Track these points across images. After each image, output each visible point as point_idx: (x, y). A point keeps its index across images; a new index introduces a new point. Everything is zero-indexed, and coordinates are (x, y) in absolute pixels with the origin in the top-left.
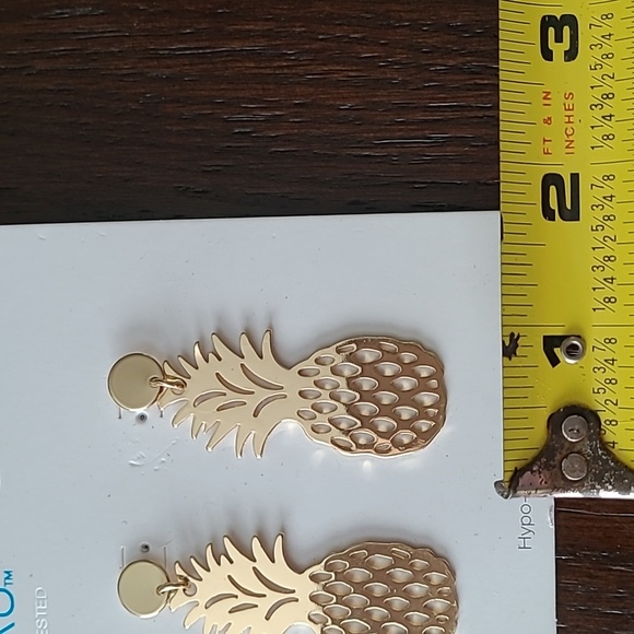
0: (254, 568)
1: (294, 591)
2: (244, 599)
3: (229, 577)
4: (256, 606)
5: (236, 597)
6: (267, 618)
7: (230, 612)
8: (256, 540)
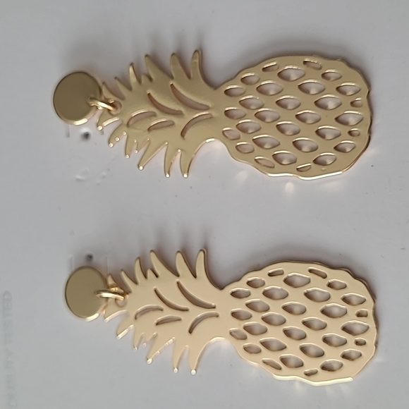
0: (178, 283)
1: (214, 307)
2: (169, 313)
3: (155, 291)
4: (180, 320)
5: (162, 310)
6: (190, 331)
7: (157, 324)
8: (179, 255)
